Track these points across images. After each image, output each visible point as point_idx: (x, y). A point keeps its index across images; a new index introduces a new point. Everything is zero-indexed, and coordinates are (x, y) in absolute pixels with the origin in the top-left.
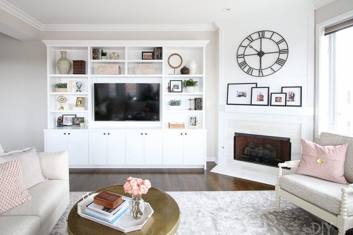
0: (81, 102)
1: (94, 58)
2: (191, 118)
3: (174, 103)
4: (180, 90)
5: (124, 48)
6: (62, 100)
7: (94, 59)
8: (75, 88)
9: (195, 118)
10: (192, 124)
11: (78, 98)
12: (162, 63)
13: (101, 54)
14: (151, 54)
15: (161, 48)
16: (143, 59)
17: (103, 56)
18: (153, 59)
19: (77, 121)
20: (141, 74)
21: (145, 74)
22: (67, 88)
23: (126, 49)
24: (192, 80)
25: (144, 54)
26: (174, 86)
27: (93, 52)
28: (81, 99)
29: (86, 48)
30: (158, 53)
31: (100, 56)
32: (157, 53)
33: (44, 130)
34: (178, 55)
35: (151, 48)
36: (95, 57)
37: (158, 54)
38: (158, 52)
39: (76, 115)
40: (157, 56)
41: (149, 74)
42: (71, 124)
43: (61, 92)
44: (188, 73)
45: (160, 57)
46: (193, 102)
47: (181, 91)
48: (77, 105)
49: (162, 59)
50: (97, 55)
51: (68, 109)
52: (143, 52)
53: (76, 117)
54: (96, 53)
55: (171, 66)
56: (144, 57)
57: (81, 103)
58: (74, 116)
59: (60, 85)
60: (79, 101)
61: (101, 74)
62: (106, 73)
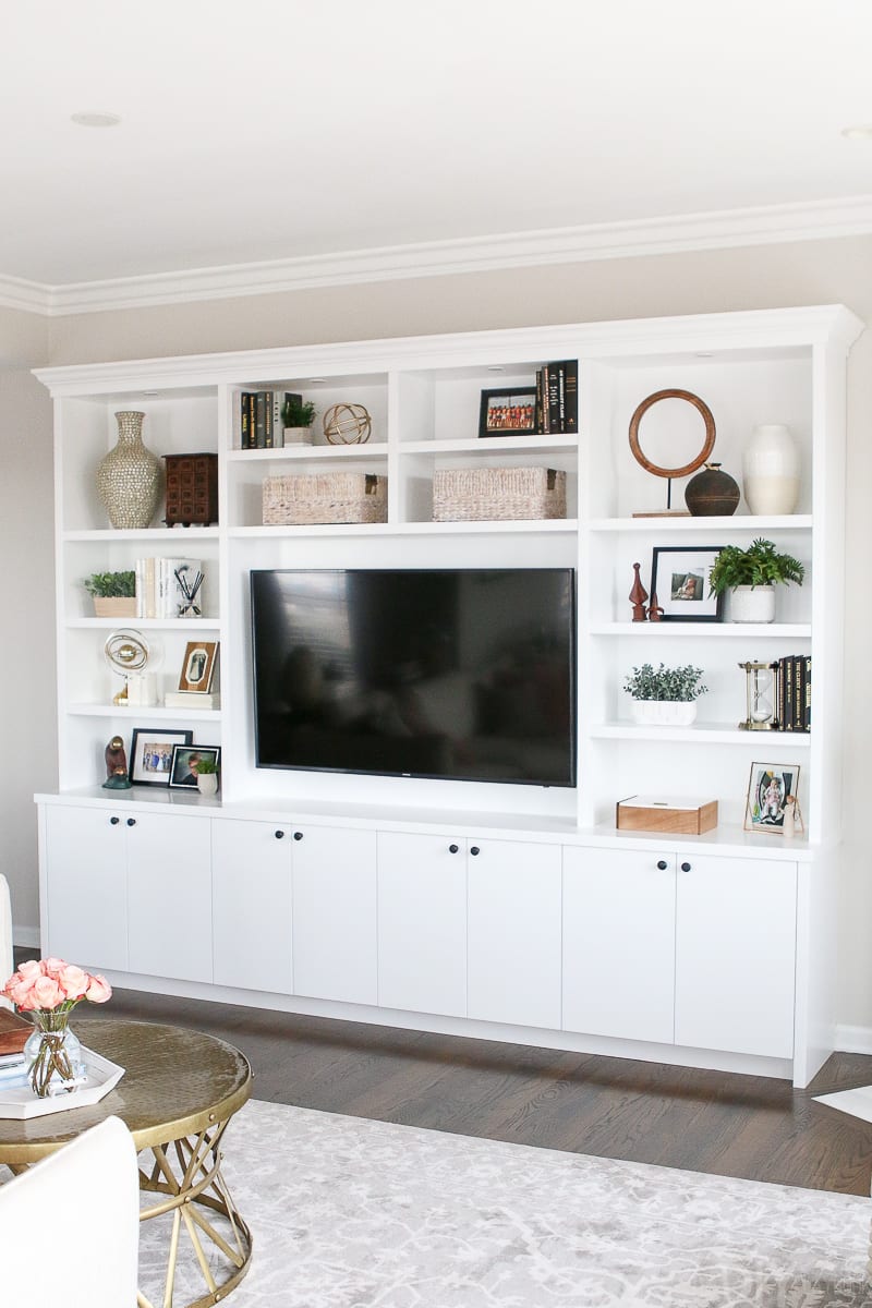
0: (201, 666)
1: (249, 442)
2: (766, 780)
3: (660, 687)
4: (708, 606)
5: (382, 378)
6: (125, 653)
7: (249, 448)
8: (174, 597)
9: (788, 777)
10: (764, 813)
12: (574, 449)
13: (279, 418)
14: (530, 400)
15: (569, 368)
16: (484, 432)
17: (292, 426)
18: (537, 430)
19: (194, 764)
20: (465, 519)
21: (487, 518)
22: (134, 596)
23: (392, 379)
24: (765, 544)
25: (493, 402)
26: (677, 582)
27: (246, 410)
28: (204, 651)
29: (212, 390)
30: (558, 397)
31: (278, 425)
32: (550, 398)
33: (36, 795)
34: (688, 396)
35: (522, 368)
36: (253, 436)
37: (559, 403)
38: (558, 391)
39: (189, 735)
40: (554, 411)
41: (509, 518)
42: (164, 777)
43: (116, 618)
44: (728, 510)
45: (566, 421)
46: (768, 679)
47: (716, 613)
48: (184, 685)
50: (260, 426)
51: (146, 702)
52: (487, 395)
53: (190, 743)
54: (256, 414)
55: (645, 464)
56: (489, 424)
57: (200, 673)
58: (183, 739)
59: (108, 580)
60: (194, 660)
61: (277, 523)
62: (296, 519)
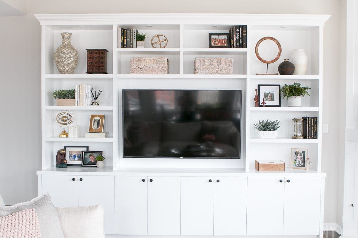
0: (98, 123)
1: (123, 45)
2: (297, 153)
3: (266, 126)
4: (276, 102)
5: (178, 27)
6: (65, 119)
7: (124, 47)
8: (90, 99)
9: (304, 153)
10: (297, 163)
11: (93, 116)
12: (245, 53)
13: (135, 38)
14: (226, 37)
15: (243, 28)
16: (211, 46)
17: (139, 40)
18: (230, 46)
19: (91, 157)
20: (207, 73)
21: (215, 74)
22: (74, 98)
23: (182, 27)
24: (298, 84)
25: (213, 37)
26: (266, 95)
27: (123, 34)
28: (99, 118)
29: (111, 27)
30: (239, 36)
31: (135, 40)
32: (236, 36)
33: (37, 172)
34: (274, 39)
35: (225, 27)
36: (125, 43)
37: (240, 38)
38: (239, 34)
39: (87, 147)
40: (238, 41)
41: (223, 74)
42: (80, 163)
43: (65, 106)
44: (292, 73)
45: (242, 43)
46: (300, 123)
47: (278, 104)
48: (91, 130)
49: (246, 47)
50: (128, 40)
51: (76, 136)
52: (211, 35)
53: (87, 150)
54: (126, 36)
55: (260, 59)
56: (212, 44)
57: (98, 126)
58: (85, 149)
59: (63, 92)
60: (95, 121)
61: (136, 73)
62: (145, 72)
